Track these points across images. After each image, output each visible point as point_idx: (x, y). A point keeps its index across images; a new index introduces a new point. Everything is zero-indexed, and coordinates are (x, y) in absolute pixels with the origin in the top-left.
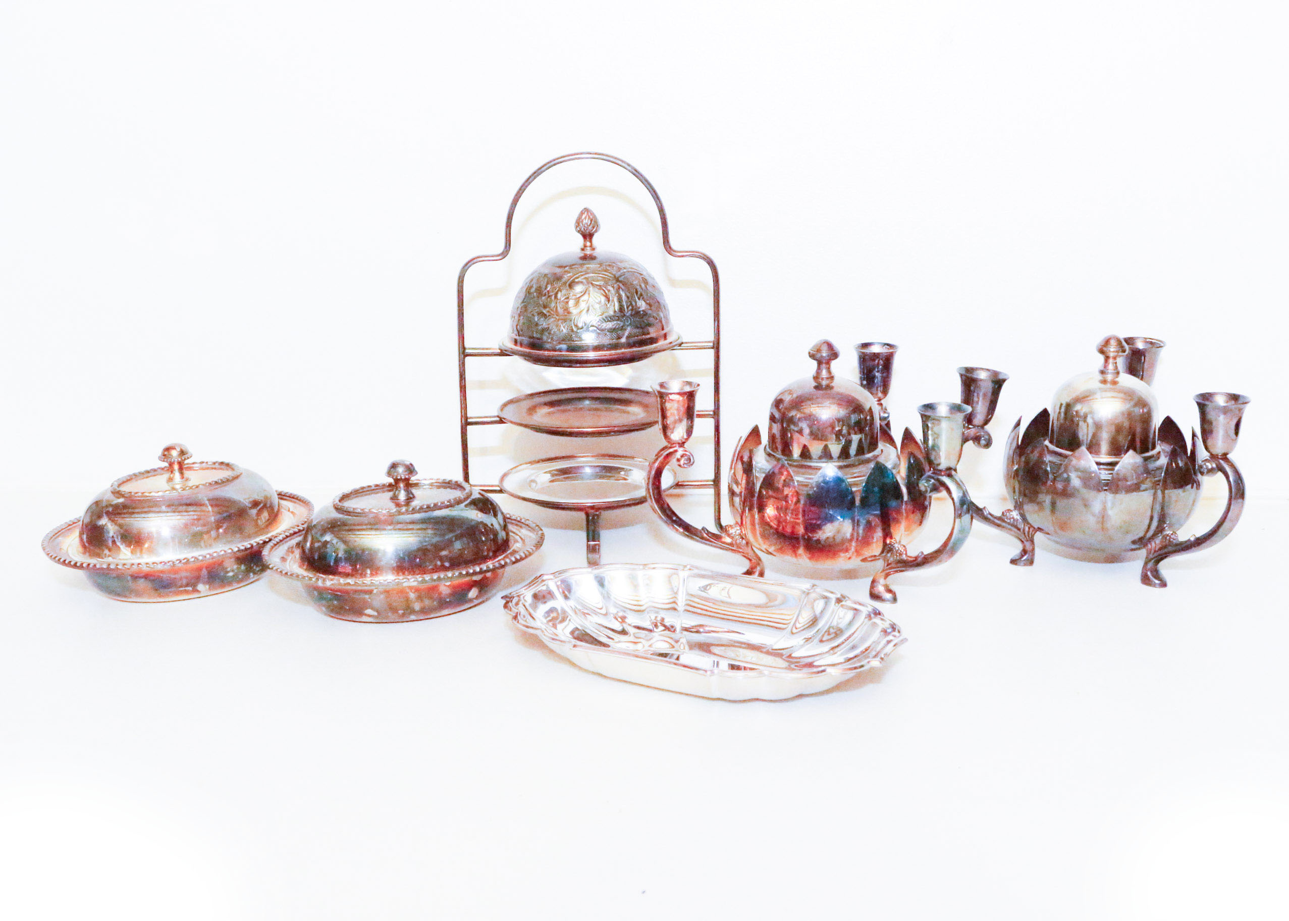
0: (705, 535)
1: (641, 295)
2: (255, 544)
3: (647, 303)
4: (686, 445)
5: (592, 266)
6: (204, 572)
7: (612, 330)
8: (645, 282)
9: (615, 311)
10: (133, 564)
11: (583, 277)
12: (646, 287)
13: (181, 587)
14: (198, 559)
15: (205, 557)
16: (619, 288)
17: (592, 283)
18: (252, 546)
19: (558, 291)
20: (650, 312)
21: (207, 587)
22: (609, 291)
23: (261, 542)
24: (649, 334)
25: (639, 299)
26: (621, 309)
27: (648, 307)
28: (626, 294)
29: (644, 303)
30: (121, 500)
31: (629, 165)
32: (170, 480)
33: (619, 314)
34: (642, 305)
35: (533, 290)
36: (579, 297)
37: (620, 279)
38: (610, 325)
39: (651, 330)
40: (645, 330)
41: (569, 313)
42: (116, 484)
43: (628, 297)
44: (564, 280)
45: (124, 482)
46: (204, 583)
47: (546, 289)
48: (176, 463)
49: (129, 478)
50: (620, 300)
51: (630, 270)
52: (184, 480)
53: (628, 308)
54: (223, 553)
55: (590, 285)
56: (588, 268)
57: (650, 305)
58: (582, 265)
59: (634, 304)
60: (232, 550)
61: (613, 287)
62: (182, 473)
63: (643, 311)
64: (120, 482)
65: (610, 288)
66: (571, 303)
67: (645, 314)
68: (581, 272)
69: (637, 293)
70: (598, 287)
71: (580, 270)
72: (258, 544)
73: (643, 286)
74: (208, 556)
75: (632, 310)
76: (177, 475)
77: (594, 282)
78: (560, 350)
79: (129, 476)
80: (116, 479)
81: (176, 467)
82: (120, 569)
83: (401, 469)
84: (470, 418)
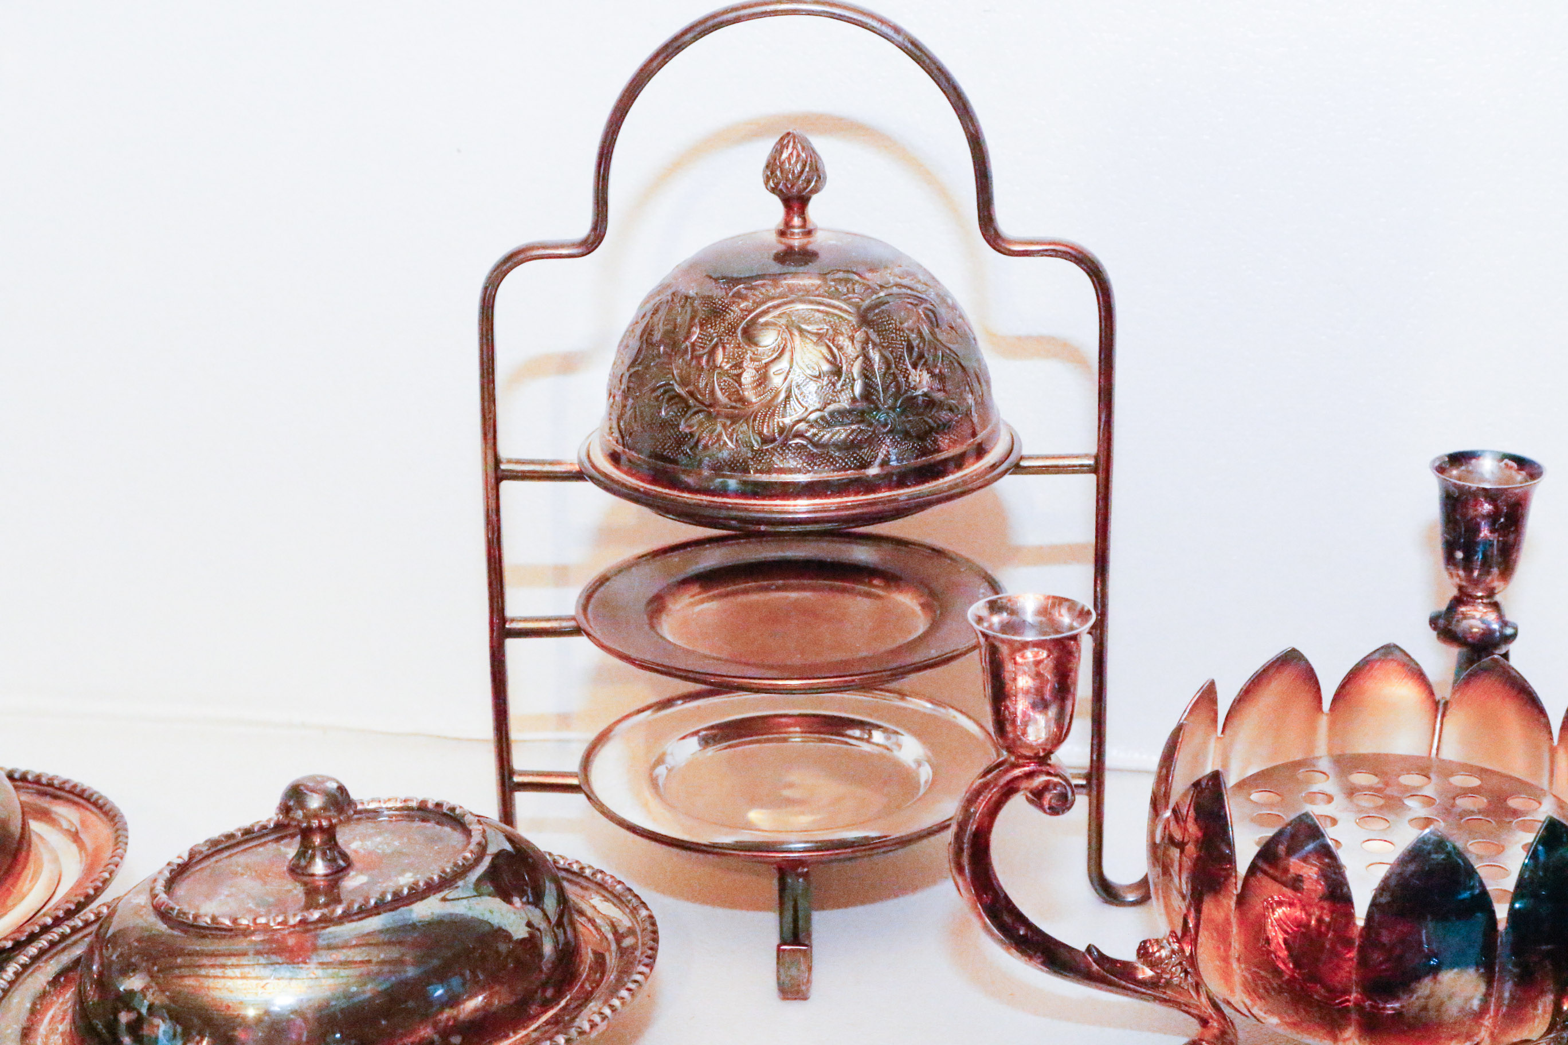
0: (1095, 967)
1: (921, 356)
3: (933, 375)
4: (1054, 759)
5: (806, 280)
7: (849, 446)
8: (933, 319)
9: (854, 400)
11: (777, 312)
12: (933, 333)
16: (867, 340)
17: (801, 331)
19: (716, 345)
20: (940, 396)
22: (840, 348)
24: (939, 450)
25: (915, 367)
26: (868, 394)
27: (937, 385)
28: (882, 356)
29: (926, 376)
31: (897, 30)
33: (861, 405)
34: (921, 381)
35: (657, 336)
36: (767, 365)
37: (871, 316)
38: (841, 433)
39: (944, 441)
40: (928, 443)
41: (742, 400)
43: (889, 367)
44: (730, 317)
47: (687, 338)
50: (867, 373)
51: (895, 290)
53: (885, 390)
55: (796, 333)
56: (791, 289)
57: (941, 378)
58: (775, 278)
59: (902, 380)
61: (852, 339)
63: (925, 394)
65: (845, 342)
66: (748, 377)
67: (930, 403)
68: (773, 298)
69: (910, 348)
70: (815, 339)
71: (772, 292)
73: (925, 330)
75: (897, 395)
77: (804, 326)
78: (723, 492)
83: (315, 802)
84: (512, 620)
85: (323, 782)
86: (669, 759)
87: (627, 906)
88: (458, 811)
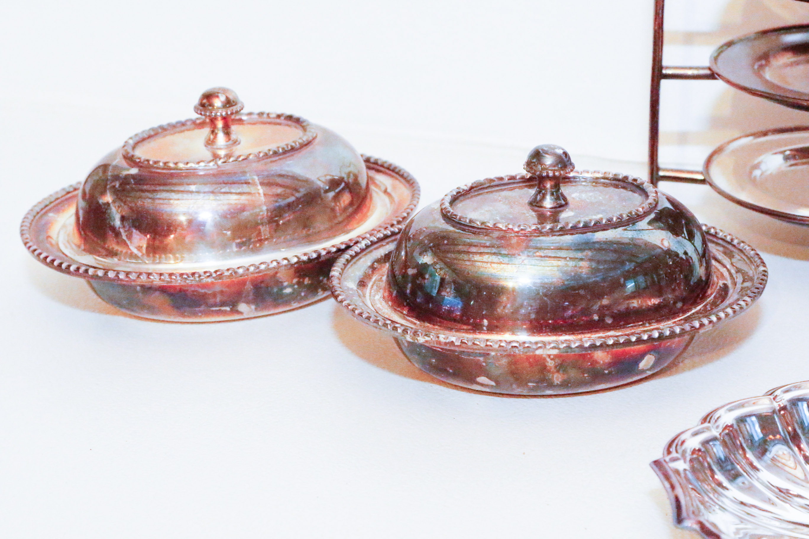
2: (324, 253)
6: (249, 286)
10: (141, 274)
13: (215, 305)
14: (236, 273)
15: (248, 269)
18: (319, 256)
21: (253, 307)
23: (334, 250)
30: (134, 171)
32: (210, 143)
42: (131, 142)
45: (143, 140)
46: (248, 303)
48: (220, 118)
49: (152, 133)
52: (230, 142)
54: (275, 264)
60: (289, 261)
62: (227, 133)
64: (137, 139)
72: (329, 252)
74: (252, 269)
76: (221, 137)
79: (153, 129)
80: (132, 134)
81: (220, 124)
82: (122, 280)
83: (549, 161)
84: (667, 68)
85: (554, 149)
86: (763, 167)
87: (754, 265)
88: (639, 182)
